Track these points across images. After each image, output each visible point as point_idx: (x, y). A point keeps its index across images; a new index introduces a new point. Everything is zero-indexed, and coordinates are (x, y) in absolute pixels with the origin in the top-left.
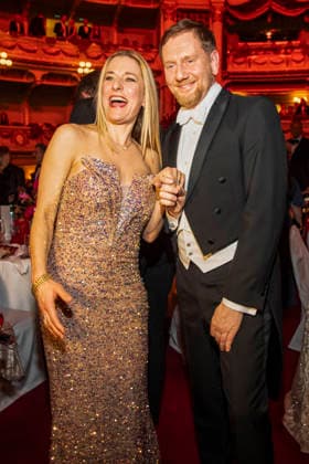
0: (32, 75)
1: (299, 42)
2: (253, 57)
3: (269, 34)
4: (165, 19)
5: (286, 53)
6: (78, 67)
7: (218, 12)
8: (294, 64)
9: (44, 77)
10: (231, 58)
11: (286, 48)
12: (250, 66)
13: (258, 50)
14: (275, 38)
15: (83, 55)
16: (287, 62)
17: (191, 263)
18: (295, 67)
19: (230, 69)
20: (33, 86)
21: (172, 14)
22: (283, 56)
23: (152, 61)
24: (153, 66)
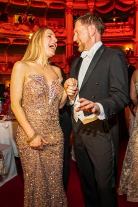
0: (9, 40)
1: (128, 23)
2: (108, 30)
3: (114, 19)
4: (68, 14)
5: (122, 28)
6: (29, 36)
7: (91, 10)
8: (126, 32)
9: (14, 41)
11: (122, 25)
12: (106, 34)
13: (109, 27)
14: (117, 21)
15: (31, 31)
16: (123, 32)
17: (79, 120)
18: (126, 34)
20: (9, 45)
21: (70, 11)
22: (121, 29)
23: (62, 33)
24: (63, 35)
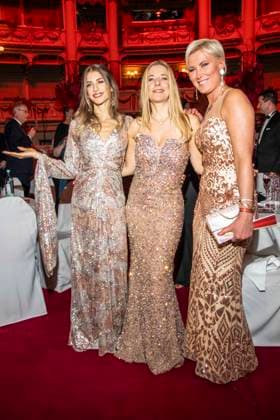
1: (184, 20)
2: (145, 34)
3: (158, 13)
5: (173, 30)
8: (180, 39)
10: (126, 35)
12: (142, 42)
14: (163, 17)
16: (174, 37)
18: (181, 41)
19: (126, 45)
22: (171, 32)
23: (56, 39)
24: (58, 44)
